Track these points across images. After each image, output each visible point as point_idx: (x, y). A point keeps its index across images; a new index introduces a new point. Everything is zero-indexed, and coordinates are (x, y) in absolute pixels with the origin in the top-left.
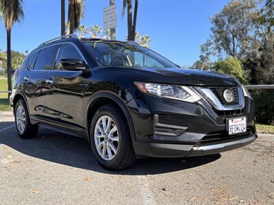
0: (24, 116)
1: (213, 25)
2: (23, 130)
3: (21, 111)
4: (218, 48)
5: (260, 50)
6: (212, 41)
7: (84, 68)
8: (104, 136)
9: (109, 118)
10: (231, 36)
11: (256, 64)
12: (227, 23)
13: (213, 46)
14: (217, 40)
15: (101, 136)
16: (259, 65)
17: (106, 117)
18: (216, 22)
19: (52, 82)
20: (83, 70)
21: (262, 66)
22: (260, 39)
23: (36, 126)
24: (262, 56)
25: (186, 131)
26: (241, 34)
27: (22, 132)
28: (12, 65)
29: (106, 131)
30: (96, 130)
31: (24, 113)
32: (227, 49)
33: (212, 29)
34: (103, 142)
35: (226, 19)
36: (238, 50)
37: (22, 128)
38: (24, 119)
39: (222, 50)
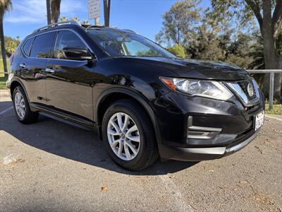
0: (23, 102)
1: (164, 20)
2: (23, 116)
3: (19, 98)
4: (168, 38)
5: (198, 39)
6: (164, 32)
7: (90, 58)
8: (120, 134)
9: (127, 116)
10: (177, 29)
11: (195, 50)
12: (174, 18)
13: (164, 36)
14: (167, 32)
15: (116, 134)
16: (197, 50)
17: (122, 114)
18: (166, 18)
19: (52, 71)
20: (88, 59)
21: (200, 51)
22: (197, 32)
23: (37, 113)
24: (200, 45)
25: (221, 133)
26: (184, 27)
27: (22, 117)
28: (6, 49)
29: (122, 130)
30: (109, 126)
31: (23, 100)
32: (174, 38)
33: (163, 23)
34: (119, 141)
35: (173, 15)
36: (182, 40)
37: (22, 114)
38: (24, 106)
39: (171, 40)
